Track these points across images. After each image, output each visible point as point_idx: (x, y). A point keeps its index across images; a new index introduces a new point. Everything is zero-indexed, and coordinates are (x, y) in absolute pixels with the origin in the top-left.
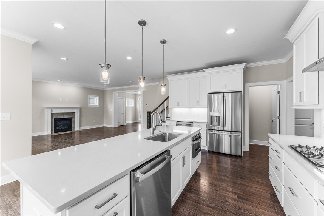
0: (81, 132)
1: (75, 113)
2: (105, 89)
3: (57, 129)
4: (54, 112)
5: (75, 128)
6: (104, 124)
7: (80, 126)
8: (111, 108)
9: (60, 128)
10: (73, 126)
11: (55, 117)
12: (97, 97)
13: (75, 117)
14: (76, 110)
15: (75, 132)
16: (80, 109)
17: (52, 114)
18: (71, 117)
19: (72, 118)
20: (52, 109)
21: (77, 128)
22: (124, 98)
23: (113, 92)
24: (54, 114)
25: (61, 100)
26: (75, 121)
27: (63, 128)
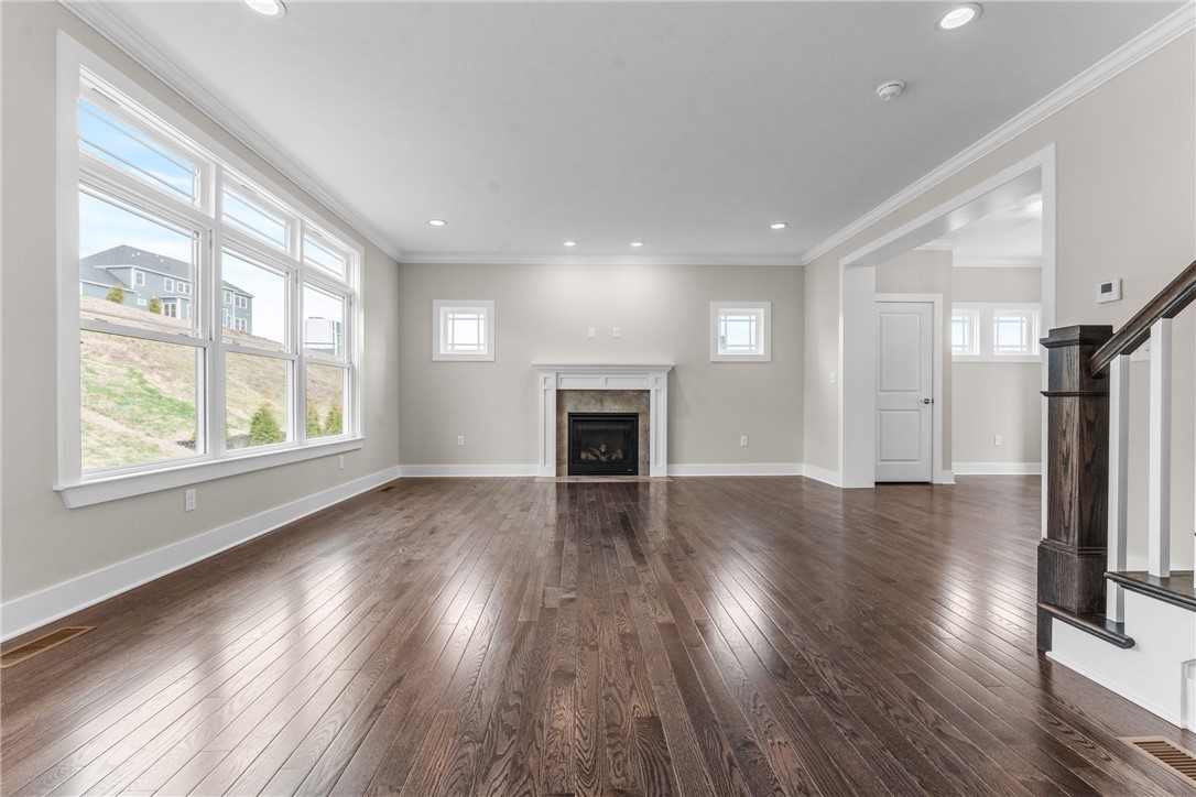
0: (673, 486)
1: (648, 391)
2: (805, 260)
3: (583, 462)
4: (569, 384)
5: (649, 463)
6: (802, 462)
7: (670, 459)
9: (594, 458)
10: (641, 453)
11: (570, 408)
12: (762, 311)
13: (647, 413)
14: (652, 376)
15: (648, 483)
16: (672, 373)
17: (560, 394)
18: (635, 411)
19: (636, 416)
20: (560, 371)
21: (657, 468)
22: (938, 298)
24: (567, 394)
25: (592, 332)
26: (647, 431)
27: (603, 459)
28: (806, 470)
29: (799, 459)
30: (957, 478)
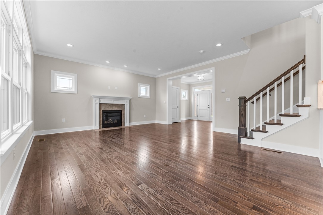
0: (131, 129)
1: (124, 104)
2: (156, 77)
3: (106, 124)
4: (103, 102)
5: (124, 123)
6: (155, 120)
7: (130, 122)
8: (164, 99)
9: (109, 123)
10: (122, 120)
11: (103, 109)
12: (148, 87)
13: (124, 110)
14: (125, 100)
15: (124, 128)
16: (130, 100)
17: (100, 104)
18: (121, 109)
19: (121, 111)
20: (100, 98)
21: (127, 123)
22: (179, 88)
23: (168, 79)
24: (102, 105)
25: (109, 88)
26: (124, 114)
27: (112, 123)
28: (156, 122)
29: (155, 119)
30: (181, 121)
